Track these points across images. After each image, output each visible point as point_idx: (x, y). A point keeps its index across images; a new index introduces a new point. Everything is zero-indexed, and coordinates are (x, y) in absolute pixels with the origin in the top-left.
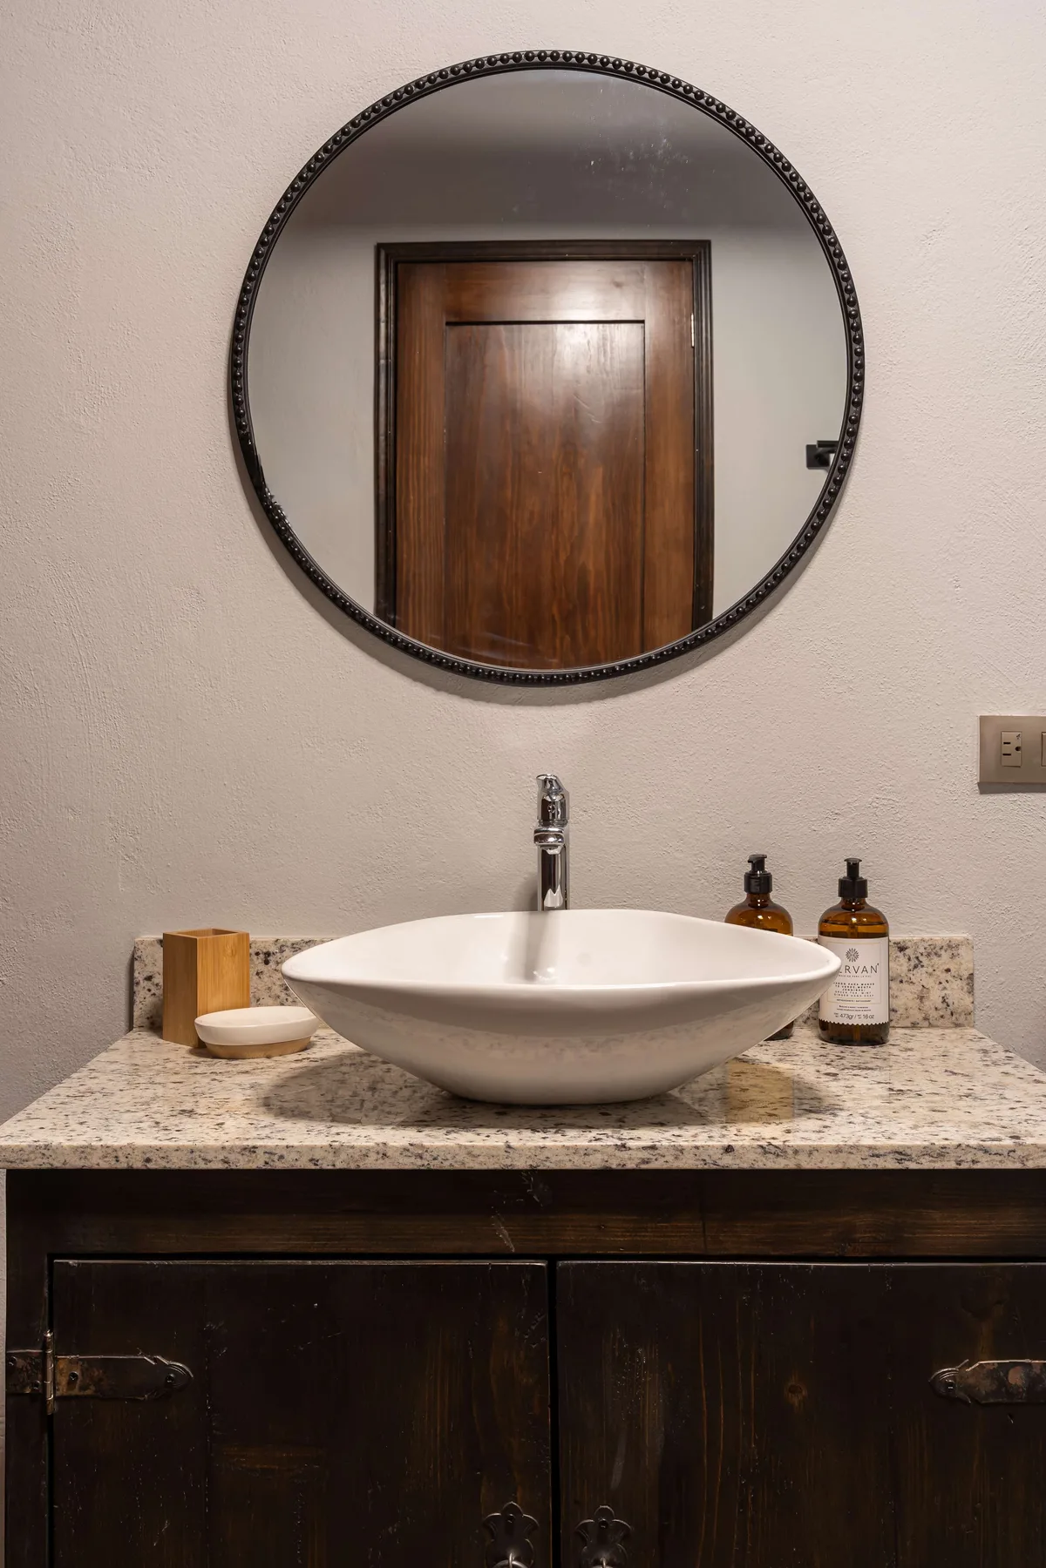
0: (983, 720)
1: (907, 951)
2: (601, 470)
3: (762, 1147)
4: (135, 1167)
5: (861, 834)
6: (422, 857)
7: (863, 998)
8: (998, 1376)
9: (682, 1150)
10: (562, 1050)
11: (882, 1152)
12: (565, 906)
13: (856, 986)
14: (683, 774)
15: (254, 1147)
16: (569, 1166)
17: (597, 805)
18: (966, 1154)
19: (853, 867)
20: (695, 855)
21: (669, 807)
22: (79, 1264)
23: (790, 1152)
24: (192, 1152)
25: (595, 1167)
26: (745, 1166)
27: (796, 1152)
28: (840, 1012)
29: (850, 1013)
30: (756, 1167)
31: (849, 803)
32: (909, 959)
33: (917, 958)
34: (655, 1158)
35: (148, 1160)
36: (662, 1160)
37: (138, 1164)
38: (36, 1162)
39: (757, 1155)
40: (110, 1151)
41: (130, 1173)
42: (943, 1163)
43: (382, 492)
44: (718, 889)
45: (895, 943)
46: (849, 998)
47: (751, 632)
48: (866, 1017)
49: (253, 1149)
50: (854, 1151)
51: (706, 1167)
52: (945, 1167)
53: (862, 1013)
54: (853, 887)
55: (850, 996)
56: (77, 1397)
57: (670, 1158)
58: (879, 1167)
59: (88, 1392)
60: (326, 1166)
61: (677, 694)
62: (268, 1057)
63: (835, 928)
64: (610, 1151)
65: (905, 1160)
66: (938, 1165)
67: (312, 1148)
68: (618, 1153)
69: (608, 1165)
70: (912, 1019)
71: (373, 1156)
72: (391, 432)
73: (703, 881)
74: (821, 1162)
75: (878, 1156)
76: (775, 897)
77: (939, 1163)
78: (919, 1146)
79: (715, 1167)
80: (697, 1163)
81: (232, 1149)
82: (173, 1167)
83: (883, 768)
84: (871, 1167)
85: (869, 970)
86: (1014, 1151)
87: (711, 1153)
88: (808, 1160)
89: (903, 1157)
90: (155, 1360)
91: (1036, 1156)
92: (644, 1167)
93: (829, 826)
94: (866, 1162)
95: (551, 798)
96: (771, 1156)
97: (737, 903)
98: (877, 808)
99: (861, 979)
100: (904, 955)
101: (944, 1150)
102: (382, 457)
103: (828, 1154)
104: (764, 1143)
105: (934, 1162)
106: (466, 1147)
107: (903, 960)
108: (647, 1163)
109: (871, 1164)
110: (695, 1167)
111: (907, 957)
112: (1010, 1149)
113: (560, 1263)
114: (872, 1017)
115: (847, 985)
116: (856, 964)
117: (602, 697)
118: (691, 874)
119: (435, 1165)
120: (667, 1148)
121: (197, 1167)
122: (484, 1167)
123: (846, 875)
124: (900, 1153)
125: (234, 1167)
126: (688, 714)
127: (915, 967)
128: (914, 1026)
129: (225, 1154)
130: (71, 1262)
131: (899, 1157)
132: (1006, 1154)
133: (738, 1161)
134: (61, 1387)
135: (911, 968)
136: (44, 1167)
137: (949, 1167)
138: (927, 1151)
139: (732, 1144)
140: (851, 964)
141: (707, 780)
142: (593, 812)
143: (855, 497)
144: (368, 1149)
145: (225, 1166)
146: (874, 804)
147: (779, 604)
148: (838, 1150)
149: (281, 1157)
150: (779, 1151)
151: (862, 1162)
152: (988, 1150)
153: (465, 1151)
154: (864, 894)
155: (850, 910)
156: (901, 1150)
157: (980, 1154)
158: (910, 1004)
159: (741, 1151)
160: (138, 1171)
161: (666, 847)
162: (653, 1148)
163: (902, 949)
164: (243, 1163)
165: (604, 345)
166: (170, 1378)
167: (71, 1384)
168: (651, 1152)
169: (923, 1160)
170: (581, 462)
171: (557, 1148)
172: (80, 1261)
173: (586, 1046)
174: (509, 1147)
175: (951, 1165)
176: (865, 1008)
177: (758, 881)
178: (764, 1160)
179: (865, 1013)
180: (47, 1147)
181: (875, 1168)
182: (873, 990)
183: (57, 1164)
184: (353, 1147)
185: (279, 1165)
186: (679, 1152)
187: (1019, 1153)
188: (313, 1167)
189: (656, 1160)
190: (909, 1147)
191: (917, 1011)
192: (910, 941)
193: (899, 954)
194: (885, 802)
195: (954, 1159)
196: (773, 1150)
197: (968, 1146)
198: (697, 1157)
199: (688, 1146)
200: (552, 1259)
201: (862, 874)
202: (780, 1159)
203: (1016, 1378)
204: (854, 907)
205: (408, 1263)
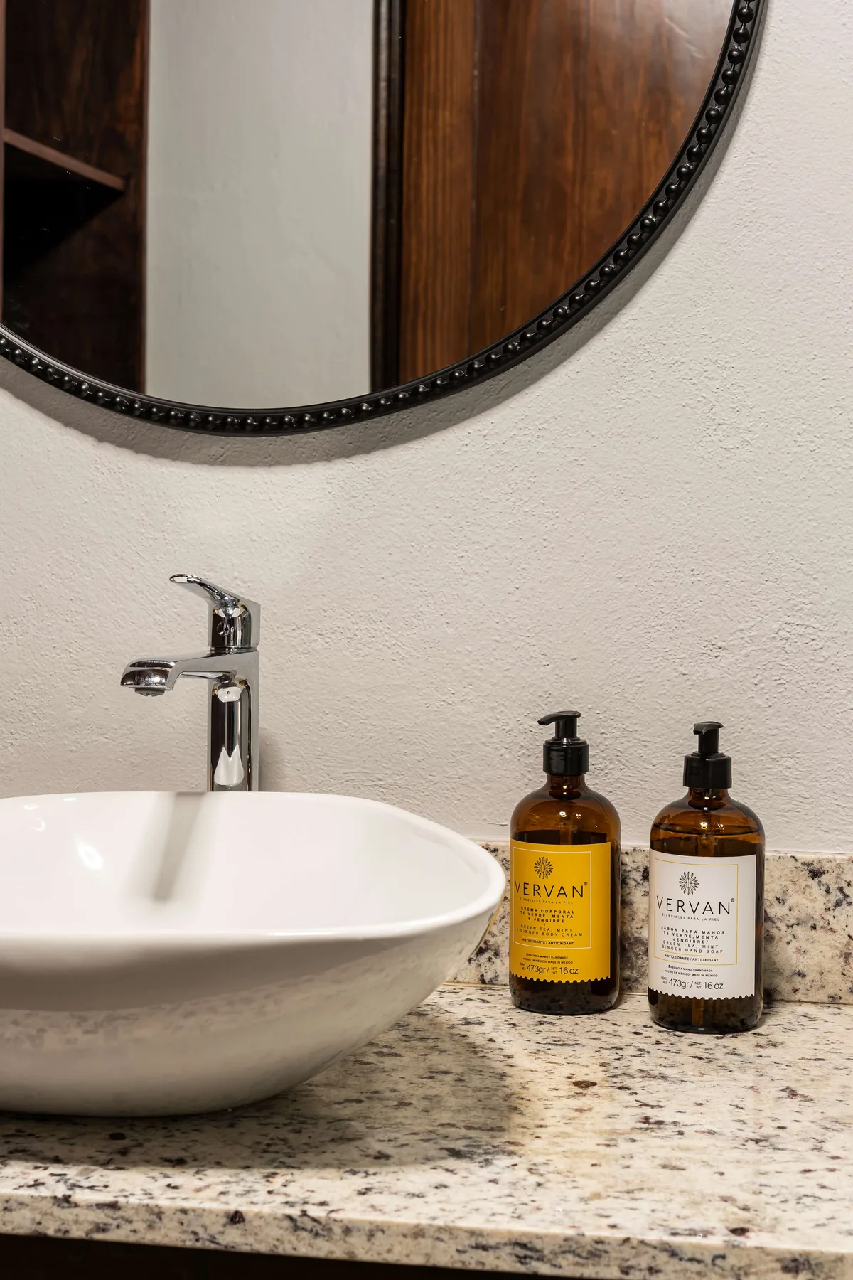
1: (824, 878)
3: (290, 1218)
5: (760, 682)
6: (74, 700)
7: (704, 954)
9: (159, 1214)
10: (41, 1031)
11: (492, 1242)
12: (247, 785)
13: (694, 935)
14: (475, 578)
17: (339, 624)
18: (637, 1255)
19: (708, 735)
20: (492, 709)
21: (449, 631)
23: (337, 1230)
25: (22, 1231)
26: (263, 1248)
27: (347, 1231)
28: (670, 976)
29: (684, 979)
30: (280, 1251)
31: (741, 630)
32: (828, 891)
33: (841, 889)
34: (115, 1223)
36: (127, 1228)
39: (281, 1232)
42: (598, 1269)
43: (382, 164)
44: (527, 765)
45: (804, 864)
46: (682, 953)
47: (585, 348)
48: (709, 985)
50: (445, 1236)
51: (199, 1245)
52: (602, 1275)
53: (702, 980)
54: (707, 769)
55: (683, 951)
57: (140, 1226)
58: (488, 1267)
61: (465, 448)
64: (46, 1206)
65: (531, 1258)
68: (57, 1211)
69: (41, 1229)
70: (831, 991)
72: (396, 76)
73: (503, 751)
74: (389, 1251)
75: (485, 1248)
77: (591, 1267)
78: (555, 1237)
79: (213, 1246)
80: (184, 1237)
83: (800, 575)
84: (473, 1266)
85: (715, 907)
86: (723, 1257)
87: (207, 1221)
88: (367, 1245)
89: (529, 1253)
91: (763, 1268)
92: (99, 1236)
93: (708, 668)
94: (465, 1257)
95: (225, 612)
96: (304, 1234)
98: (787, 639)
99: (702, 924)
100: (820, 883)
101: (600, 1247)
102: (383, 112)
103: (401, 1238)
104: (295, 1212)
105: (582, 1265)
107: (817, 892)
108: (104, 1230)
109: (473, 1261)
110: (180, 1244)
111: (823, 888)
112: (717, 1253)
114: (720, 987)
115: (679, 932)
116: (693, 898)
117: (347, 452)
118: (484, 740)
120: (137, 1209)
123: (696, 750)
124: (524, 1246)
126: (482, 482)
127: (838, 904)
128: (834, 1001)
131: (522, 1252)
132: (708, 1260)
133: (251, 1240)
135: (830, 905)
137: (608, 1276)
139: (242, 1209)
140: (686, 898)
141: (511, 589)
142: (333, 636)
143: (758, 124)
146: (782, 633)
147: (630, 304)
148: (418, 1233)
150: (318, 1228)
151: (457, 1257)
152: (678, 1251)
154: (725, 781)
155: (701, 808)
156: (525, 1240)
157: (663, 1258)
158: (827, 965)
159: (256, 1223)
161: (445, 694)
162: (114, 1206)
163: (816, 874)
168: (109, 1212)
169: (561, 1260)
173: (79, 1024)
176: (708, 972)
177: (566, 755)
178: (295, 1242)
179: (708, 980)
181: (480, 1268)
182: (721, 942)
186: (154, 1218)
187: (732, 1260)
189: (118, 1227)
190: (538, 1237)
191: (838, 978)
192: (829, 861)
193: (810, 881)
194: (800, 630)
195: (618, 1262)
196: (309, 1225)
197: (642, 1242)
198: (184, 1228)
199: (170, 1208)
202: (320, 1242)
204: (708, 803)
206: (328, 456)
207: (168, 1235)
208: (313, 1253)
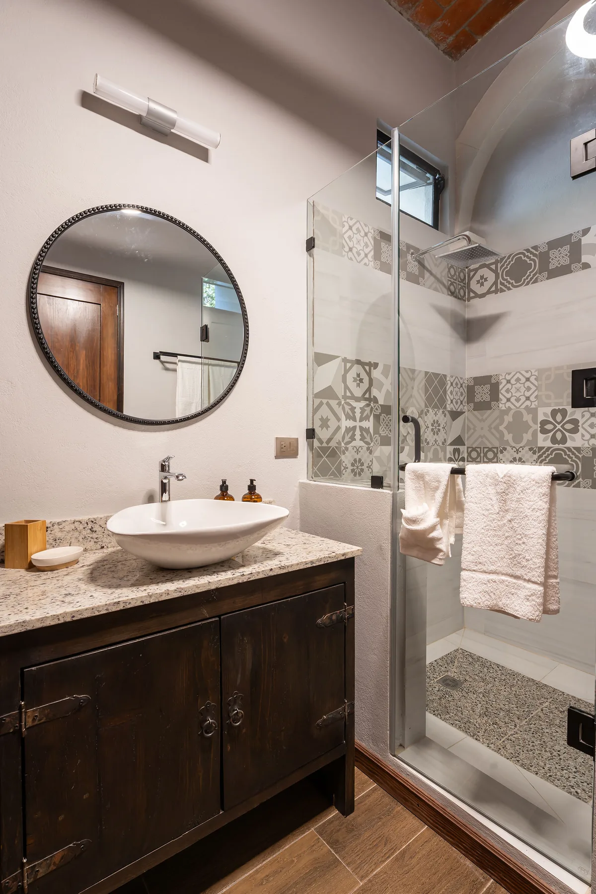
0: (277, 438)
2: (84, 352)
3: (279, 567)
4: (67, 621)
8: (330, 618)
9: (259, 573)
11: (308, 563)
15: (119, 602)
16: (228, 585)
18: (326, 559)
19: (252, 481)
22: (37, 668)
23: (286, 567)
24: (93, 609)
25: (235, 583)
26: (275, 574)
27: (288, 567)
30: (278, 573)
34: (252, 577)
35: (73, 617)
36: (254, 577)
37: (69, 619)
38: (18, 630)
39: (278, 570)
40: (55, 617)
41: (65, 624)
45: (264, 503)
49: (118, 603)
50: (301, 564)
51: (265, 577)
54: (252, 488)
56: (37, 725)
57: (256, 576)
58: (307, 567)
59: (43, 721)
60: (147, 602)
62: (67, 568)
63: (246, 499)
65: (313, 564)
66: (320, 564)
67: (142, 597)
68: (241, 577)
69: (239, 582)
71: (164, 595)
74: (294, 569)
76: (229, 492)
80: (263, 576)
81: (109, 604)
82: (84, 617)
83: (252, 452)
86: (336, 556)
87: (267, 572)
88: (291, 569)
90: (74, 697)
91: (340, 556)
92: (249, 580)
94: (304, 566)
95: (165, 463)
96: (282, 569)
97: (218, 494)
101: (321, 559)
103: (295, 566)
106: (195, 585)
113: (222, 617)
119: (186, 594)
120: (255, 573)
121: (95, 615)
122: (202, 591)
123: (250, 484)
125: (111, 611)
129: (107, 607)
130: (33, 668)
132: (334, 557)
134: (29, 724)
136: (23, 631)
138: (318, 560)
139: (271, 568)
144: (162, 593)
145: (107, 612)
148: (298, 564)
149: (130, 603)
150: (284, 567)
153: (195, 587)
154: (255, 490)
155: (251, 494)
156: (312, 561)
157: (329, 558)
159: (274, 570)
160: (69, 622)
162: (251, 573)
164: (114, 609)
165: (86, 310)
166: (82, 702)
167: (34, 720)
169: (317, 563)
170: (77, 348)
171: (224, 579)
172: (37, 667)
174: (209, 582)
175: (323, 563)
177: (224, 487)
178: (280, 571)
180: (24, 622)
183: (29, 628)
184: (157, 594)
185: (129, 606)
188: (142, 604)
195: (323, 561)
196: (282, 567)
197: (326, 557)
198: (263, 574)
200: (219, 616)
201: (255, 483)
203: (334, 617)
205: (174, 631)
206: (168, 430)
207: (261, 576)
208: (283, 572)
